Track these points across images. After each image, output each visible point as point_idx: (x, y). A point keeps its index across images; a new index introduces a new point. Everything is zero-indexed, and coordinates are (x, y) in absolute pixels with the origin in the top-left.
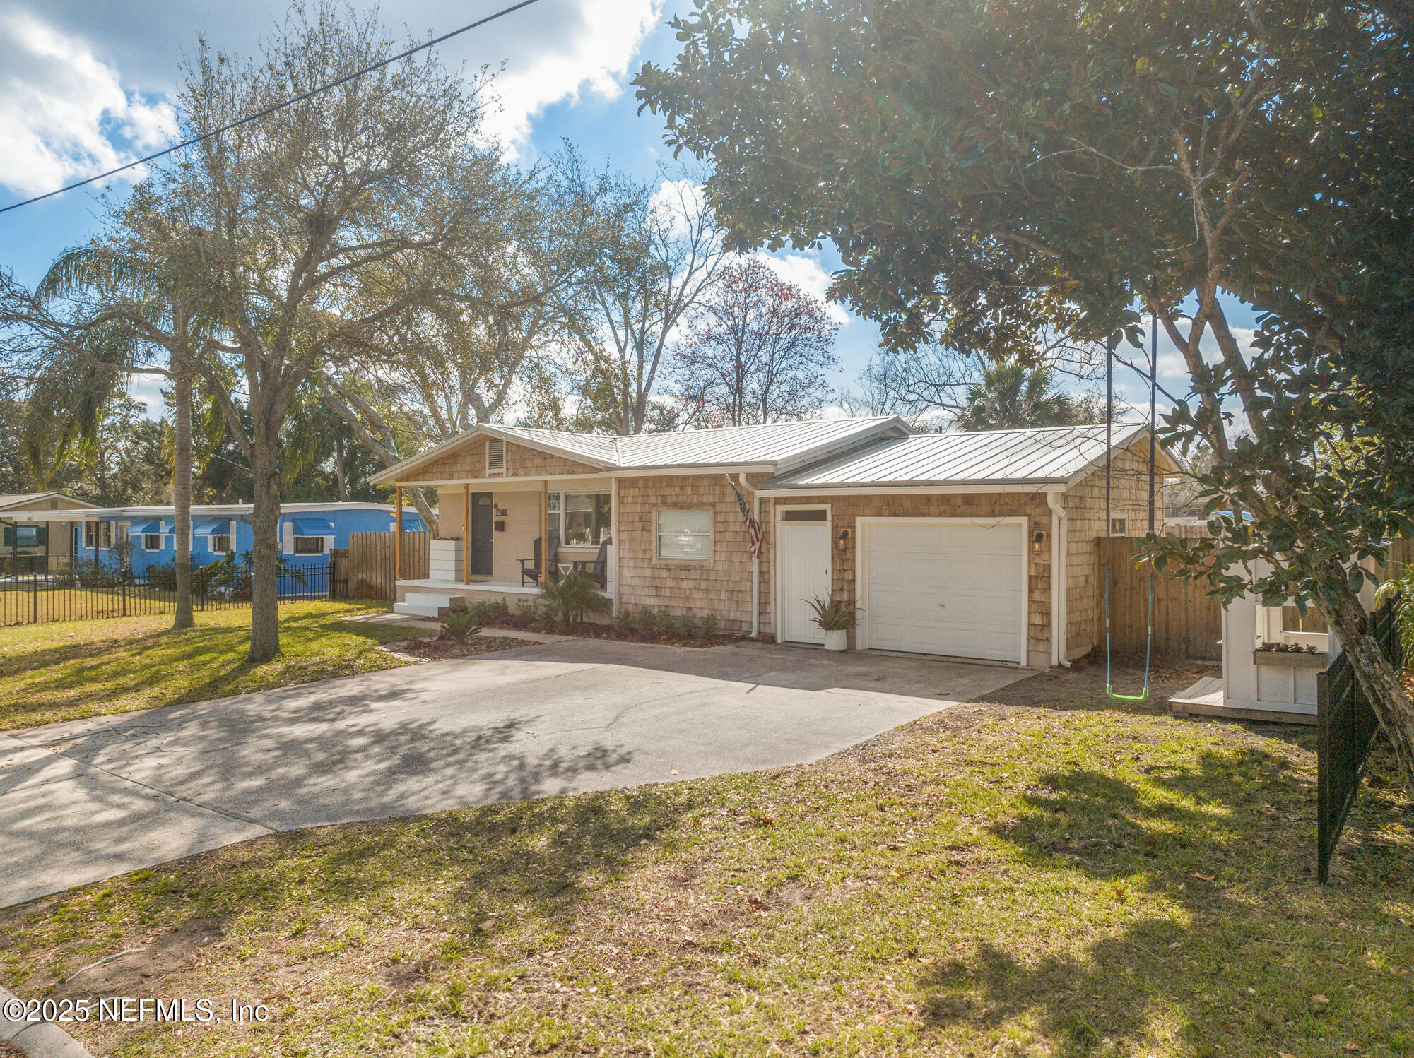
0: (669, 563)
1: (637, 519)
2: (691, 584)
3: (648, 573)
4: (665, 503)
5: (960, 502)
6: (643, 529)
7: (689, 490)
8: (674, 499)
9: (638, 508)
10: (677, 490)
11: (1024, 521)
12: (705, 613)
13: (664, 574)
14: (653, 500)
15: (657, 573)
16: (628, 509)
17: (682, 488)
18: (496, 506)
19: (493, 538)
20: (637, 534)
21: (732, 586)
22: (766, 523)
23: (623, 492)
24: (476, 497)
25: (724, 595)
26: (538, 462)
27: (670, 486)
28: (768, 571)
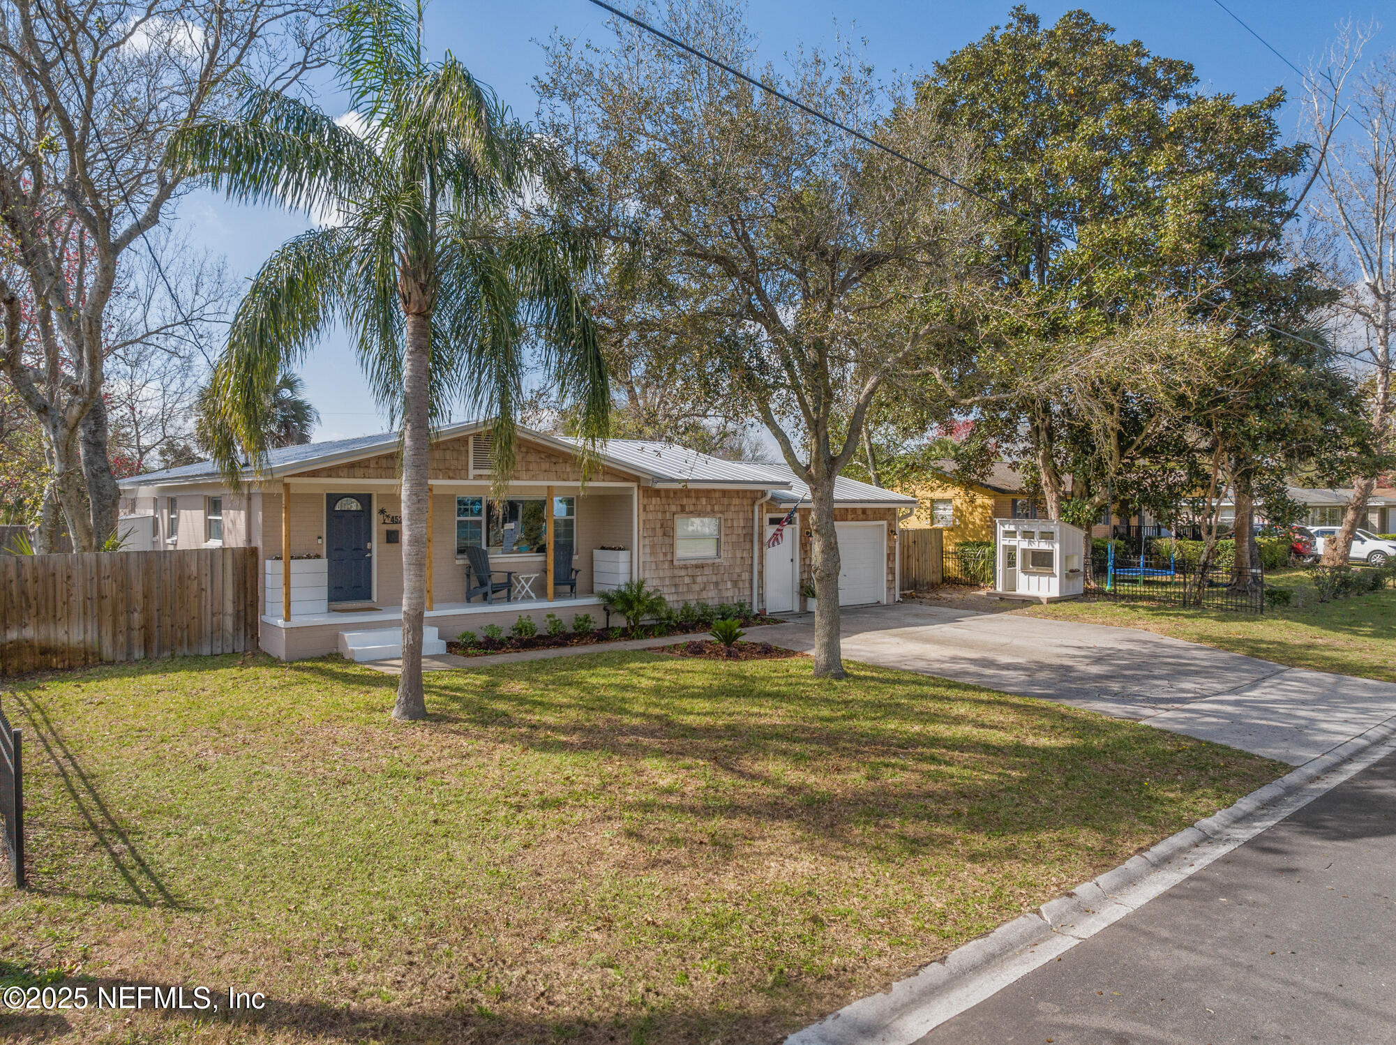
0: (688, 563)
1: (658, 525)
2: (705, 578)
3: (668, 573)
4: (683, 509)
5: (860, 512)
6: (664, 535)
7: (704, 501)
8: (692, 508)
9: (660, 516)
10: (694, 501)
11: (885, 523)
12: (716, 602)
13: (683, 573)
14: (673, 508)
15: (677, 572)
16: (651, 516)
17: (697, 498)
18: (382, 512)
19: (370, 551)
20: (659, 539)
21: (735, 577)
22: (761, 527)
23: (646, 501)
24: (333, 499)
25: (729, 585)
26: (545, 466)
27: (688, 497)
28: (761, 563)
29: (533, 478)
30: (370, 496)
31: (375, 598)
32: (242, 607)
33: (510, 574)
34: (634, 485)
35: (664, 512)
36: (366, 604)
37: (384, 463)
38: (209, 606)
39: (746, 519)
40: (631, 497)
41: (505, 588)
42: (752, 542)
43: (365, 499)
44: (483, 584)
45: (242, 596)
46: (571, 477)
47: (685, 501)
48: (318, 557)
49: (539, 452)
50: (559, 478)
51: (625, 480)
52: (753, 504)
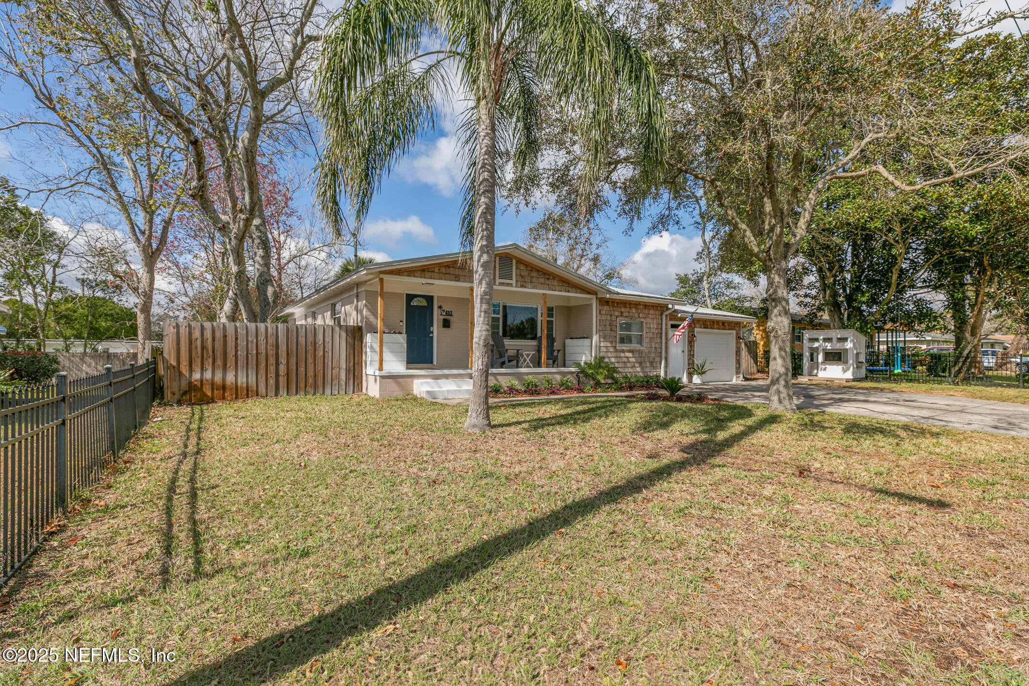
0: (625, 349)
1: (607, 324)
2: (634, 360)
3: (613, 354)
4: (621, 315)
5: (721, 324)
6: (611, 330)
7: (634, 310)
8: (627, 314)
9: (609, 318)
10: (628, 310)
11: (734, 332)
12: (641, 375)
13: (622, 355)
14: (616, 313)
15: (618, 354)
16: (604, 318)
17: (630, 308)
18: (440, 307)
19: (432, 333)
20: (608, 333)
21: (651, 359)
22: (666, 329)
23: (601, 307)
24: (410, 297)
25: (648, 364)
26: (542, 280)
27: (625, 307)
28: (666, 352)
29: (534, 288)
30: (432, 297)
31: (435, 363)
32: (352, 364)
33: (518, 350)
34: (594, 297)
35: (611, 315)
36: (430, 365)
37: (443, 270)
38: (330, 363)
39: (657, 324)
40: (591, 305)
41: (516, 360)
42: (661, 338)
43: (430, 299)
44: (501, 356)
45: (352, 356)
46: (557, 288)
47: (623, 310)
48: (400, 333)
49: (539, 271)
50: (550, 289)
51: (589, 293)
52: (662, 315)
